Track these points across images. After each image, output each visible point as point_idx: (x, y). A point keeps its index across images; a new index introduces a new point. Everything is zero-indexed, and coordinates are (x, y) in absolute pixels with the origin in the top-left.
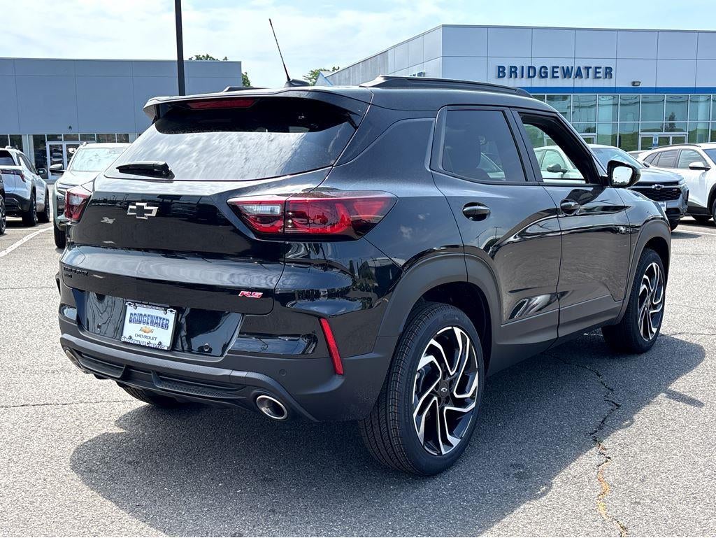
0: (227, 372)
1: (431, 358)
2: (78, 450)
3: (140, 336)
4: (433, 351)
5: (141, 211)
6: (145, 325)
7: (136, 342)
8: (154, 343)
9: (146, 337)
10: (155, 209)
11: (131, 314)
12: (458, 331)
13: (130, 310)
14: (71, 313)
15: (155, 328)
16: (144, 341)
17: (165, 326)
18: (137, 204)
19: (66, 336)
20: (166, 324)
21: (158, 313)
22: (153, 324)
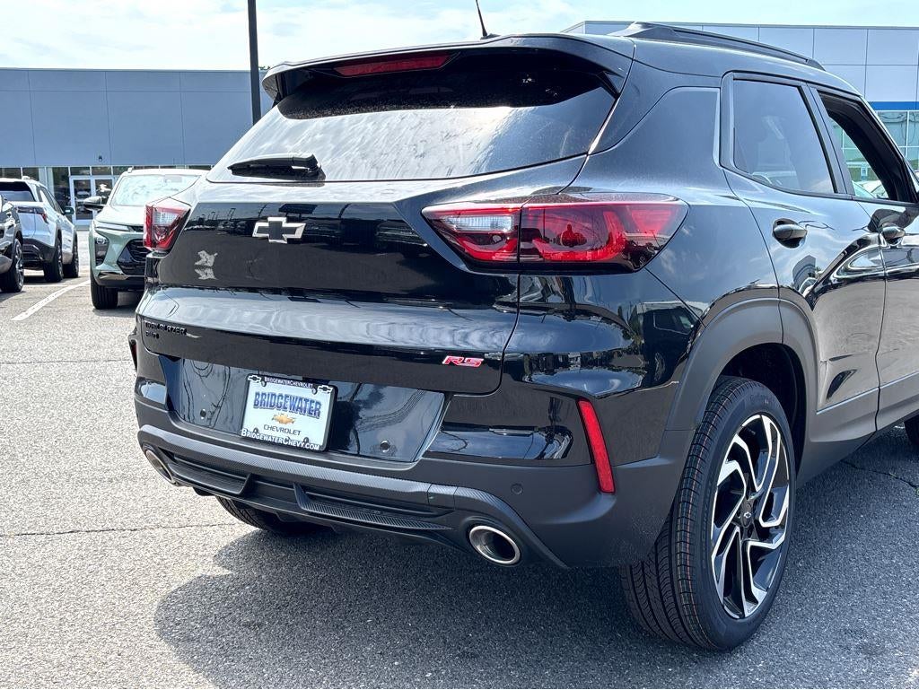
0: (421, 487)
1: (734, 466)
2: (164, 606)
3: (272, 428)
4: (737, 454)
5: (277, 230)
6: (281, 412)
7: (266, 438)
8: (297, 440)
9: (283, 430)
10: (300, 227)
11: (257, 394)
12: (767, 422)
13: (255, 387)
14: (157, 393)
15: (297, 416)
16: (280, 437)
17: (314, 413)
18: (270, 219)
19: (148, 428)
20: (317, 409)
21: (305, 392)
22: (294, 409)
